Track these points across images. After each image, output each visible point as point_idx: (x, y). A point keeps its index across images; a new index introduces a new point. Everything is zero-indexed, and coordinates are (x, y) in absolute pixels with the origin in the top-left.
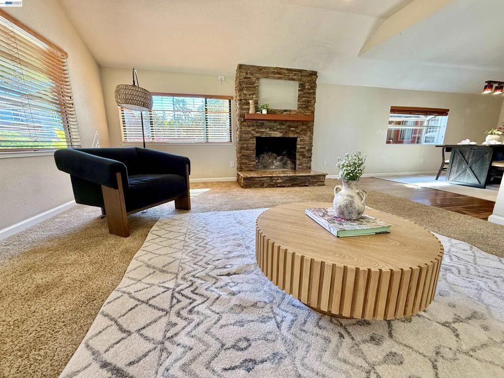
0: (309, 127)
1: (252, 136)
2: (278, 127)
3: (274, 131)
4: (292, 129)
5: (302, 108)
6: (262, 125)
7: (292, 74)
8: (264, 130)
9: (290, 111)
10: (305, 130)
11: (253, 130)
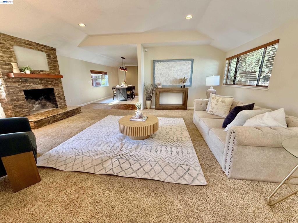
0: (59, 82)
1: (20, 90)
2: (40, 82)
3: (37, 85)
4: (49, 83)
5: (52, 69)
6: (26, 81)
7: (40, 47)
8: (29, 85)
9: (45, 71)
10: (57, 83)
11: (18, 85)
